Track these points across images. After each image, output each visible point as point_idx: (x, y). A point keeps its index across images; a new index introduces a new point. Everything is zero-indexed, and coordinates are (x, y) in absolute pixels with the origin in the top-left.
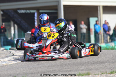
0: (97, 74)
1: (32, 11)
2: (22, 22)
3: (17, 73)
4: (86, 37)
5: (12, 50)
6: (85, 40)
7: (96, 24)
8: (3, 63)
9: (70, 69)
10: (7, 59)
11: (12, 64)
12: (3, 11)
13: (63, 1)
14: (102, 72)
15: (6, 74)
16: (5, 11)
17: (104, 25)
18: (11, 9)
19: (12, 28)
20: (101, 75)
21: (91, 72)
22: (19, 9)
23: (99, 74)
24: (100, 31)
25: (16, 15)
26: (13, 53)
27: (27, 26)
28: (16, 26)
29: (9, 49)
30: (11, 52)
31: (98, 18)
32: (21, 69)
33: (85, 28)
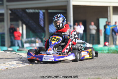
2: (30, 22)
4: (96, 38)
6: (95, 41)
8: (11, 66)
9: (79, 74)
10: (15, 62)
11: (20, 68)
12: (11, 10)
13: (73, 1)
14: (112, 78)
15: (14, 77)
16: (13, 10)
18: (19, 9)
19: (21, 28)
22: (28, 9)
25: (24, 15)
26: (21, 56)
27: (35, 26)
28: (24, 26)
29: (16, 51)
30: (19, 55)
31: (108, 18)
32: (30, 73)
33: (94, 29)
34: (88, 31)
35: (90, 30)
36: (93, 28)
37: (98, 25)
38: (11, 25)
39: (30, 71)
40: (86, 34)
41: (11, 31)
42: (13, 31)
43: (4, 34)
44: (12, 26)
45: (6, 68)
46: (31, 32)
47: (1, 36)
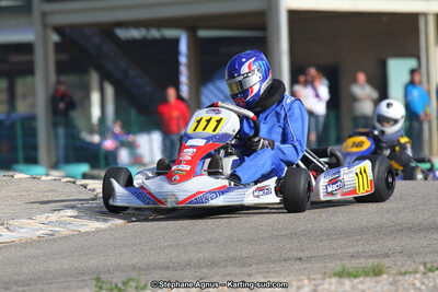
0: (410, 273)
1: (170, 33)
2: (131, 73)
3: (108, 263)
5: (93, 177)
7: (412, 83)
8: (57, 229)
9: (308, 254)
10: (70, 212)
11: (88, 233)
12: (59, 30)
14: (429, 266)
15: (66, 267)
16: (68, 31)
18: (90, 25)
19: (95, 97)
20: (424, 273)
21: (386, 262)
22: (120, 24)
23: (416, 272)
24: (424, 109)
25: (108, 48)
26: (93, 190)
27: (148, 89)
28: (110, 91)
29: (80, 177)
30: (85, 187)
31: (419, 58)
32: (125, 250)
34: (344, 105)
39: (125, 245)
40: (338, 118)
43: (32, 118)
44: (62, 88)
45: (42, 232)
46: (133, 113)
47: (23, 127)
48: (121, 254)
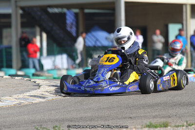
2: (54, 28)
7: (180, 35)
8: (22, 101)
10: (28, 94)
11: (36, 104)
12: (22, 8)
15: (26, 119)
16: (26, 9)
17: (192, 37)
18: (36, 7)
19: (38, 38)
25: (44, 17)
26: (39, 84)
27: (62, 35)
28: (44, 36)
29: (31, 75)
30: (35, 83)
31: (183, 24)
32: (53, 112)
33: (160, 41)
34: (149, 45)
35: (153, 42)
36: (158, 40)
37: (166, 35)
38: (23, 33)
39: (53, 110)
41: (23, 43)
42: (25, 43)
43: (10, 48)
44: (24, 35)
45: (14, 103)
46: (55, 45)
47: (6, 52)
48: (51, 114)
